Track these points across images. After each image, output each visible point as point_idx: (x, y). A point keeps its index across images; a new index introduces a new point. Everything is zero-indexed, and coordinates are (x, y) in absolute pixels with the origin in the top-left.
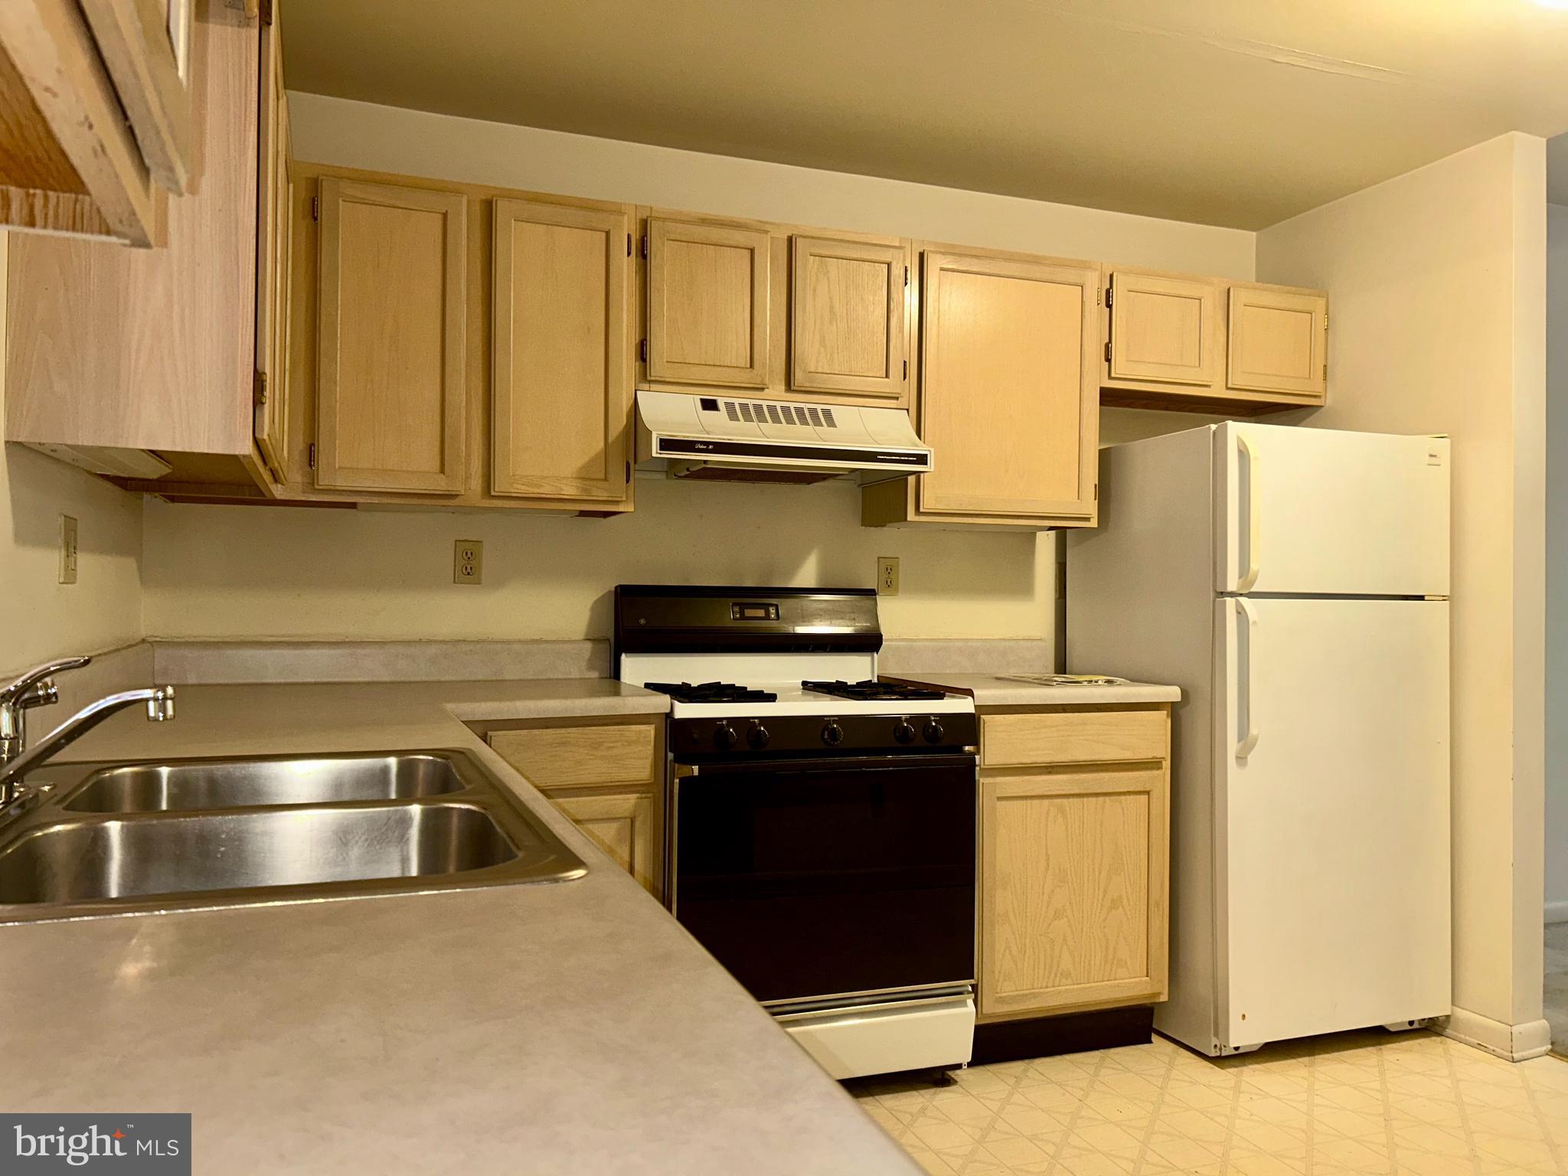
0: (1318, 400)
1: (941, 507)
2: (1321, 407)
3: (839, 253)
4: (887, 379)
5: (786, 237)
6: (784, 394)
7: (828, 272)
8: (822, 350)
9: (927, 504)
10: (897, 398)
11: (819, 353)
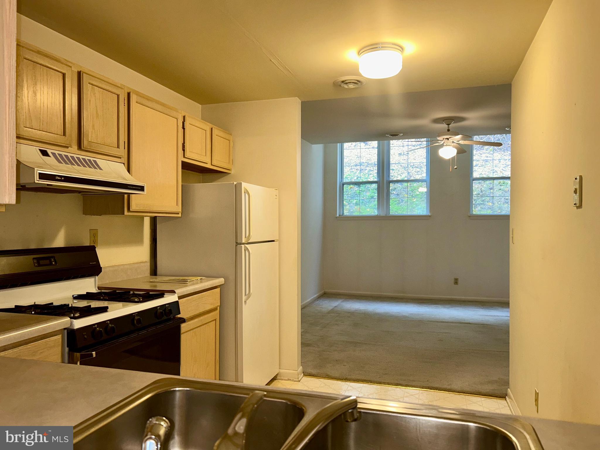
0: (230, 171)
1: (137, 209)
2: (230, 173)
3: (100, 85)
4: (118, 149)
5: (77, 71)
6: (77, 151)
7: (95, 93)
8: (93, 131)
9: (133, 207)
10: (120, 158)
11: (92, 132)
